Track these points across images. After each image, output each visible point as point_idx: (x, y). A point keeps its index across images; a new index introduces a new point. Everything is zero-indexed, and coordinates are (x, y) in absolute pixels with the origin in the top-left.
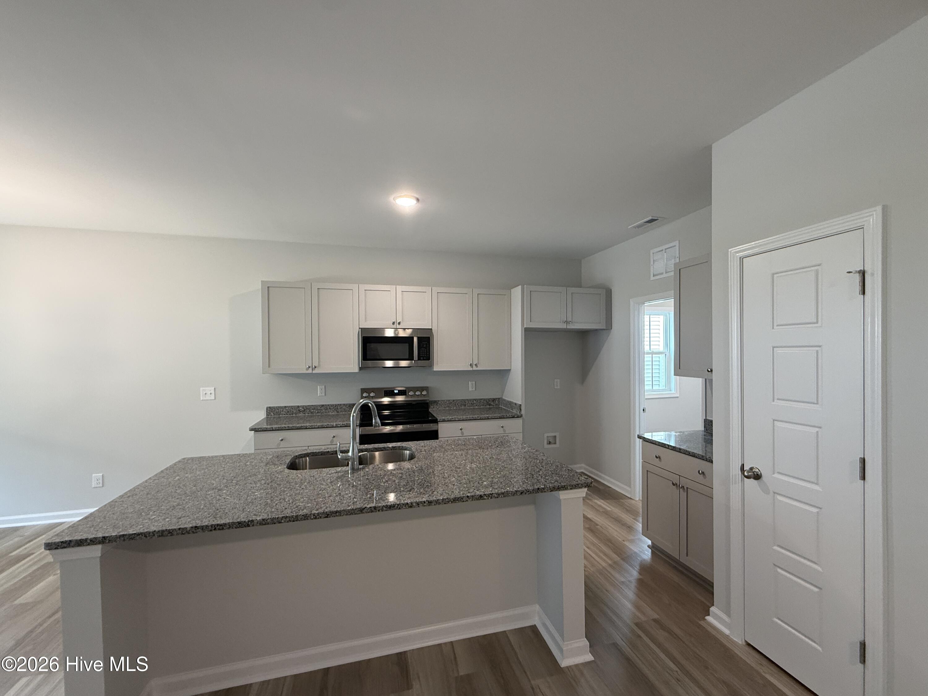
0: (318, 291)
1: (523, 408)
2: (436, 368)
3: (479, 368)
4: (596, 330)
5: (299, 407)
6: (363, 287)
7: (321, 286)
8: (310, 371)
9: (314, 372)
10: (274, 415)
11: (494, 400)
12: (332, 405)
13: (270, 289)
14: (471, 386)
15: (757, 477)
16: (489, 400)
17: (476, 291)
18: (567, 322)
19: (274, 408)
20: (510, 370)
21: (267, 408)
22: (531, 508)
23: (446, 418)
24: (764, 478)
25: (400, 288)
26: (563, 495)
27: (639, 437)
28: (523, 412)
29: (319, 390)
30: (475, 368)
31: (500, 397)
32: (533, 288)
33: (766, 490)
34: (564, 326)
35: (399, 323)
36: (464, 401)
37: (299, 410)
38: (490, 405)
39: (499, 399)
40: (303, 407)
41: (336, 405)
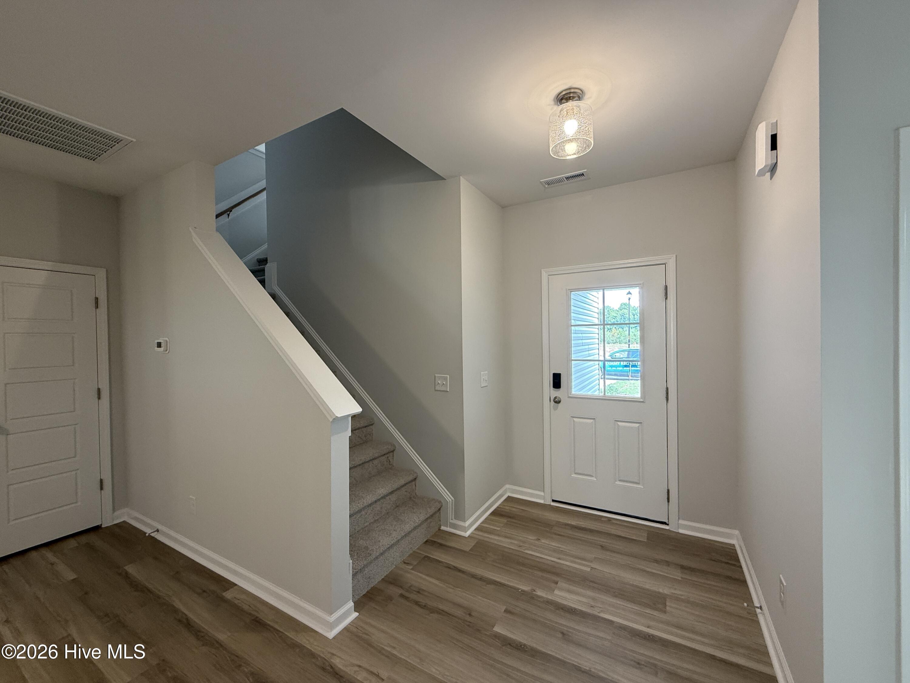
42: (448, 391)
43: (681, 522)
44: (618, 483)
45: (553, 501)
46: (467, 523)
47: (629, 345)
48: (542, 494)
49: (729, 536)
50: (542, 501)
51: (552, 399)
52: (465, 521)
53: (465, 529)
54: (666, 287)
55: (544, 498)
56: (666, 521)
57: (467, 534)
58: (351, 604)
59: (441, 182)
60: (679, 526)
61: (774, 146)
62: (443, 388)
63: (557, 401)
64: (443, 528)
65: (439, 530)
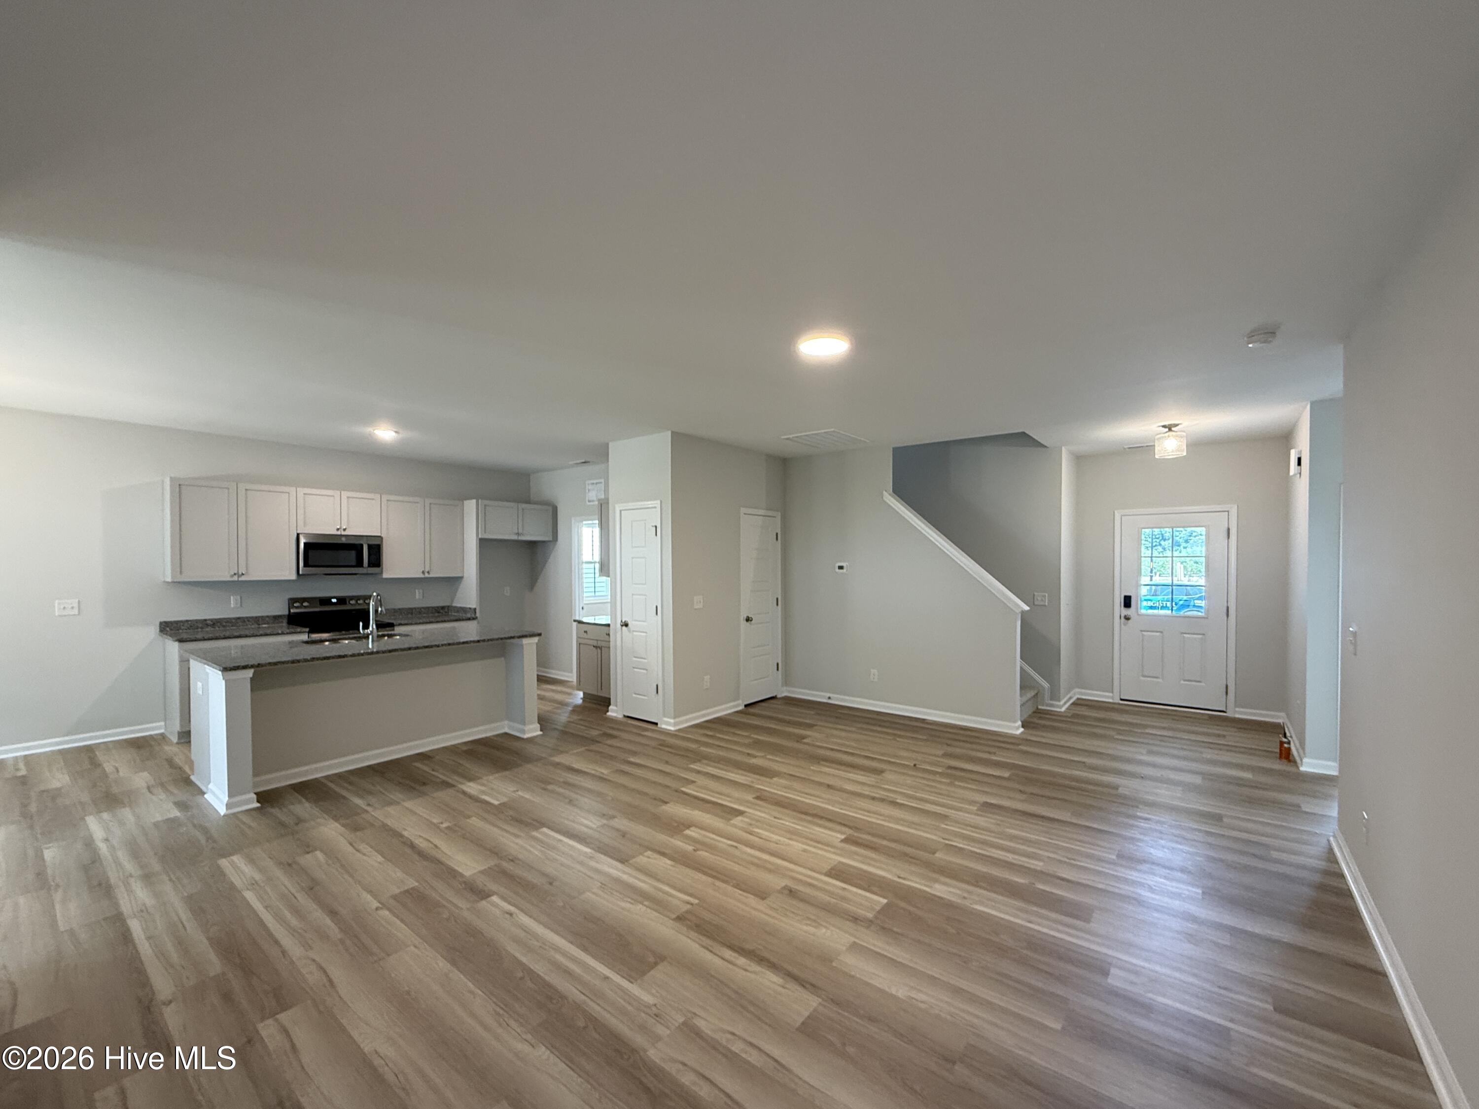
0: (246, 494)
1: (477, 611)
2: (385, 576)
3: (431, 575)
4: (544, 542)
5: (206, 620)
6: (301, 491)
7: (249, 486)
8: (235, 578)
9: (240, 579)
10: (171, 630)
11: (443, 608)
12: (252, 618)
13: (183, 487)
14: (418, 594)
15: (626, 625)
16: (438, 607)
17: (428, 501)
18: (518, 534)
19: (171, 622)
20: (462, 578)
21: (161, 623)
22: (503, 659)
23: (403, 622)
24: (630, 625)
25: (345, 494)
26: (525, 641)
27: (575, 621)
28: (478, 615)
29: (233, 601)
30: (427, 575)
31: (448, 604)
32: (487, 502)
33: (629, 631)
34: (515, 537)
35: (345, 530)
36: (411, 609)
37: (204, 623)
38: (439, 612)
39: (449, 606)
40: (211, 620)
41: (256, 617)
42: (1045, 606)
43: (1237, 709)
44: (1182, 682)
45: (1122, 700)
46: (1062, 703)
47: (1151, 577)
48: (1111, 694)
49: (1279, 717)
50: (1111, 700)
51: (1123, 615)
52: (1059, 701)
53: (1061, 707)
54: (1229, 529)
55: (1112, 698)
56: (1224, 710)
57: (1063, 709)
58: (1020, 723)
59: (1044, 449)
60: (1235, 712)
61: (1299, 463)
62: (1042, 603)
63: (1127, 618)
64: (1040, 707)
65: (1037, 708)
